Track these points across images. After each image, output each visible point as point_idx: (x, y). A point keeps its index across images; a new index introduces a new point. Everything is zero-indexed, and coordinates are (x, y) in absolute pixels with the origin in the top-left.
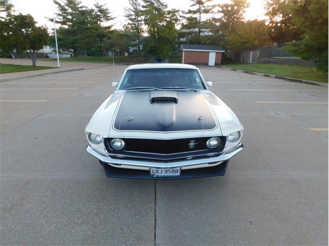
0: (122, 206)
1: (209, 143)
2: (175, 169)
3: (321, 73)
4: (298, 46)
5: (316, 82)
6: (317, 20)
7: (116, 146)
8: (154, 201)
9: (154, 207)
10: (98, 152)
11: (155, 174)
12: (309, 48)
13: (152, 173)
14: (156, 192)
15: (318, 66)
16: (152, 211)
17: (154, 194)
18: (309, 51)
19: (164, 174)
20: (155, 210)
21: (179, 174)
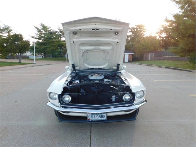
0: (68, 141)
1: (125, 98)
2: (103, 115)
3: (192, 65)
4: (177, 49)
5: (190, 70)
6: (185, 34)
7: (66, 100)
8: (89, 138)
9: (90, 142)
10: (54, 105)
11: (91, 119)
12: (183, 50)
13: (88, 118)
14: (91, 132)
15: (190, 61)
16: (88, 144)
17: (90, 133)
18: (184, 52)
19: (96, 119)
20: (90, 144)
21: (106, 118)
